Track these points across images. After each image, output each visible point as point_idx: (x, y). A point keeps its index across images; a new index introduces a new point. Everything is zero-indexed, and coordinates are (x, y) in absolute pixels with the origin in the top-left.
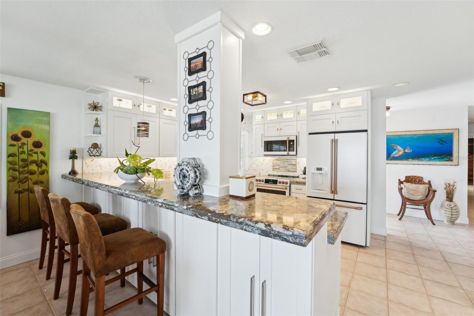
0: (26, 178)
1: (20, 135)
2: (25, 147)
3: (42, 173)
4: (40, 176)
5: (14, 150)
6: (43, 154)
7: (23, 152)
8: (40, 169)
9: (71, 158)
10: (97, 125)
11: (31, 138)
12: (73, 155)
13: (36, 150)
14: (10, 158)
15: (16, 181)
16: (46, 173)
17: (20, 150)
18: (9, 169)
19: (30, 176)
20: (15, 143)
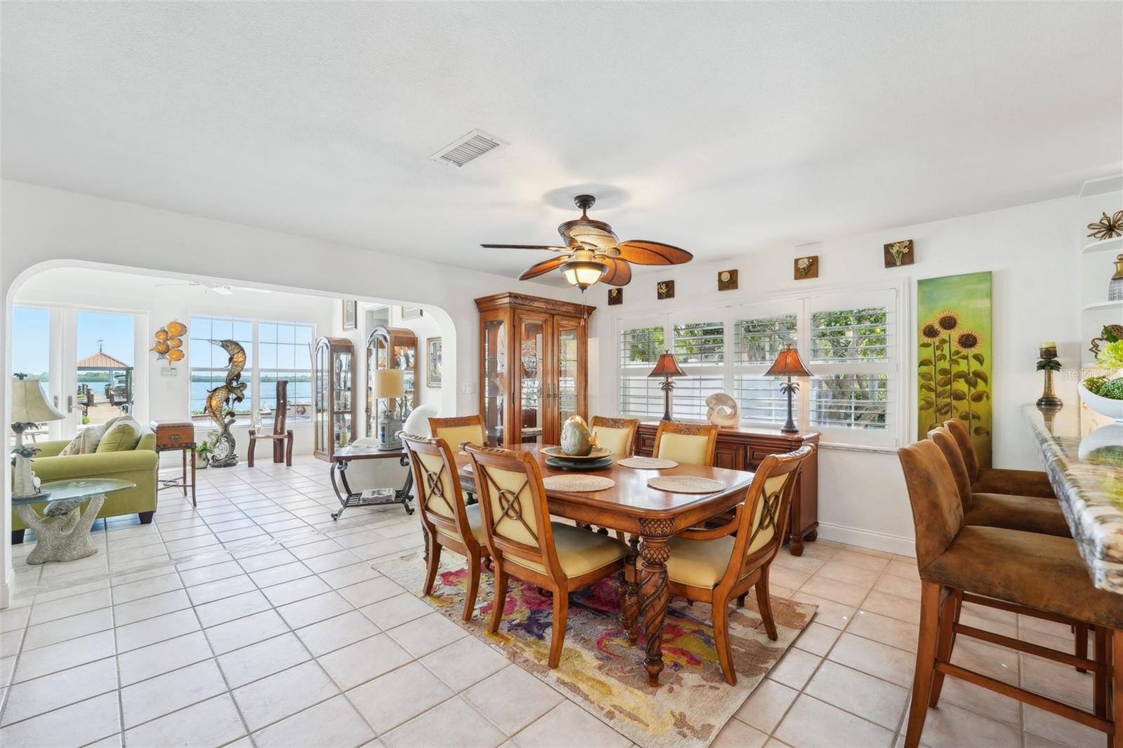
0: (949, 405)
1: (937, 326)
2: (946, 346)
3: (978, 398)
4: (973, 404)
5: (929, 353)
6: (979, 358)
7: (943, 357)
8: (973, 390)
9: (1041, 366)
10: (1119, 277)
11: (956, 329)
12: (1049, 361)
13: (965, 351)
14: (922, 367)
15: (932, 410)
16: (985, 399)
17: (939, 353)
18: (922, 387)
19: (954, 403)
20: (929, 340)
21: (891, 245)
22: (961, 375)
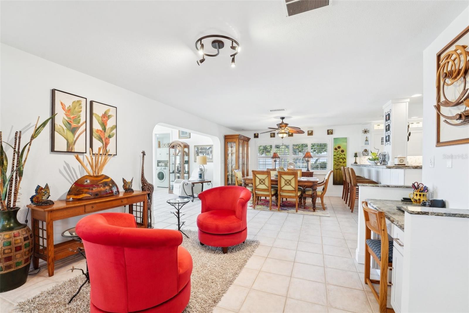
0: (339, 164)
1: (337, 148)
2: (339, 152)
3: (344, 163)
4: (343, 164)
5: (335, 153)
6: (344, 155)
7: (338, 154)
8: (343, 161)
9: (355, 156)
10: (367, 140)
11: (340, 149)
12: (356, 155)
13: (342, 153)
14: (334, 156)
15: (336, 165)
17: (337, 153)
18: (334, 160)
20: (335, 151)
21: (329, 130)
22: (341, 158)
